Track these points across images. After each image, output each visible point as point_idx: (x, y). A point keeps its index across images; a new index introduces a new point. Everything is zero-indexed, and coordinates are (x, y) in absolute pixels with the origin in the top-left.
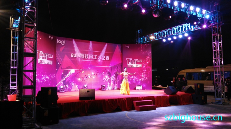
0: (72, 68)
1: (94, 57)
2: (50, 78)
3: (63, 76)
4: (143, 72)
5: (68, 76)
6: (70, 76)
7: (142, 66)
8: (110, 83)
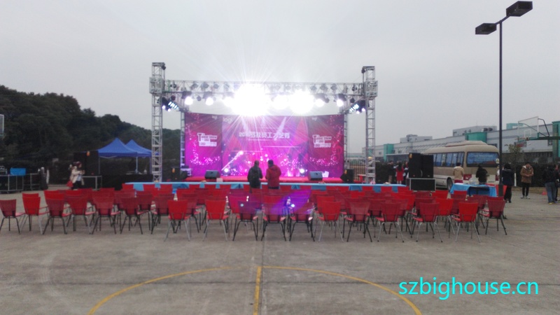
0: (241, 150)
1: (268, 135)
2: (214, 160)
3: (230, 159)
4: (332, 153)
5: (235, 158)
6: (239, 159)
7: (332, 145)
8: (290, 167)
